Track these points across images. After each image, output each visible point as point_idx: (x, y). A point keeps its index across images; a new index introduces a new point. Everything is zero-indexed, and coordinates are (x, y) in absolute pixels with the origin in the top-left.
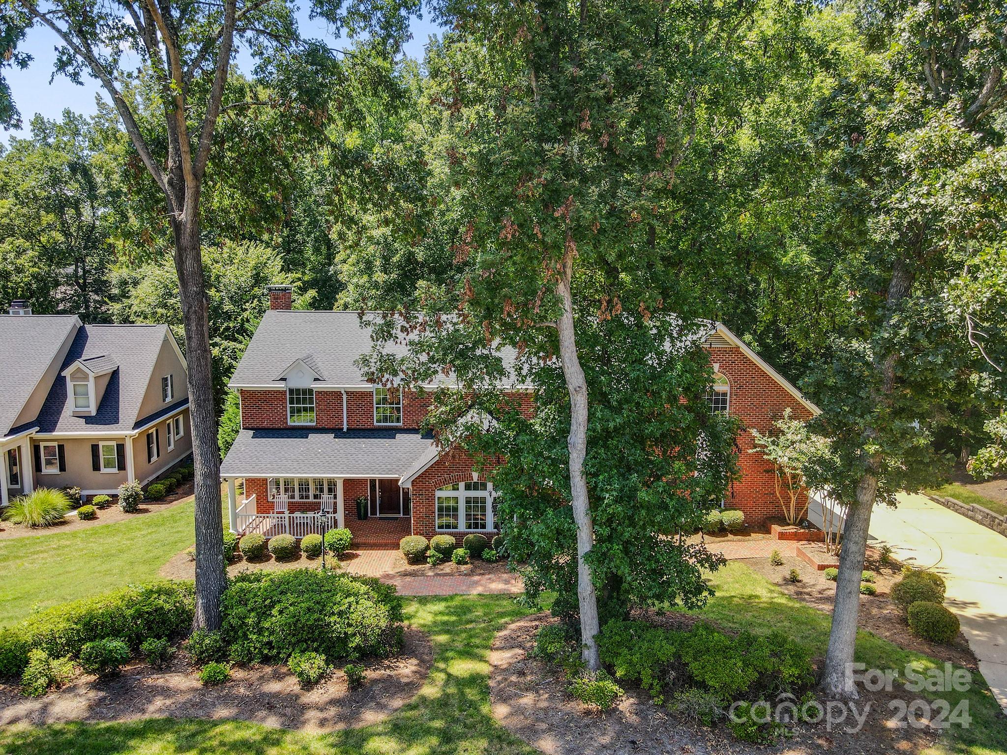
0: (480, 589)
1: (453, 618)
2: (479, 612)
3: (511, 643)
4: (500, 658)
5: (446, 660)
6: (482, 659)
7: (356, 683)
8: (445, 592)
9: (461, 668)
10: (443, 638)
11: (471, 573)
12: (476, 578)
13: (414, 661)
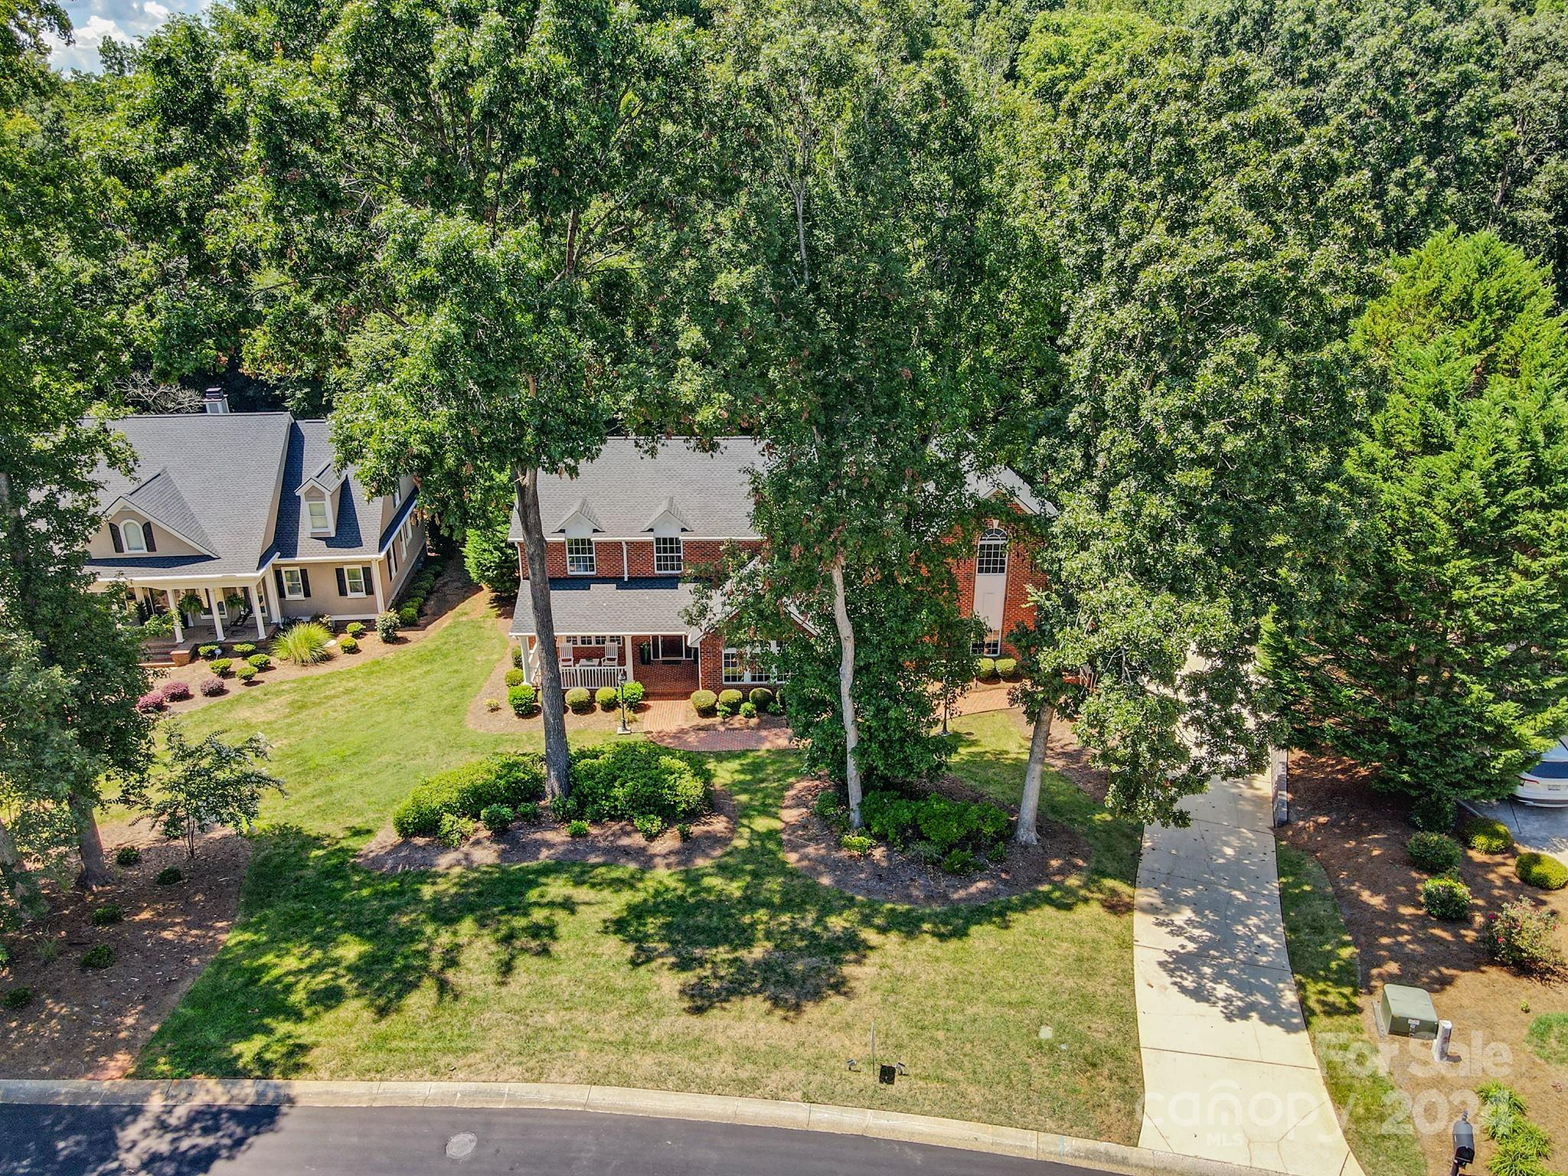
0: (767, 746)
1: (749, 777)
2: (770, 770)
3: (799, 802)
4: (791, 815)
5: (749, 817)
6: (775, 816)
7: (685, 837)
8: (737, 747)
9: (762, 824)
10: (744, 798)
11: (759, 727)
12: (764, 733)
13: (723, 818)
